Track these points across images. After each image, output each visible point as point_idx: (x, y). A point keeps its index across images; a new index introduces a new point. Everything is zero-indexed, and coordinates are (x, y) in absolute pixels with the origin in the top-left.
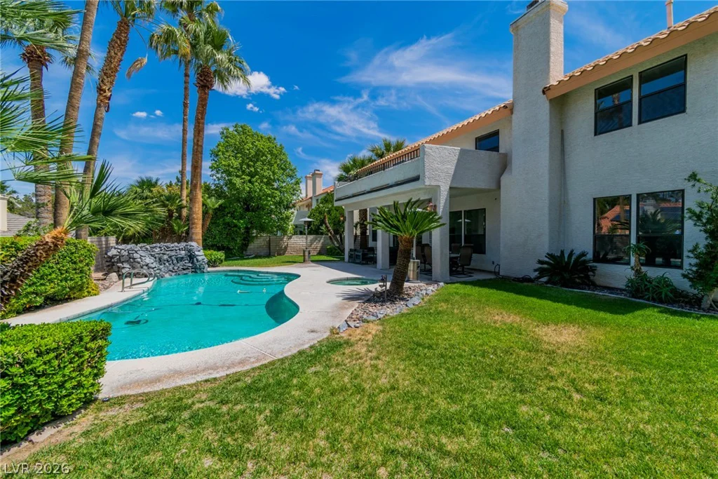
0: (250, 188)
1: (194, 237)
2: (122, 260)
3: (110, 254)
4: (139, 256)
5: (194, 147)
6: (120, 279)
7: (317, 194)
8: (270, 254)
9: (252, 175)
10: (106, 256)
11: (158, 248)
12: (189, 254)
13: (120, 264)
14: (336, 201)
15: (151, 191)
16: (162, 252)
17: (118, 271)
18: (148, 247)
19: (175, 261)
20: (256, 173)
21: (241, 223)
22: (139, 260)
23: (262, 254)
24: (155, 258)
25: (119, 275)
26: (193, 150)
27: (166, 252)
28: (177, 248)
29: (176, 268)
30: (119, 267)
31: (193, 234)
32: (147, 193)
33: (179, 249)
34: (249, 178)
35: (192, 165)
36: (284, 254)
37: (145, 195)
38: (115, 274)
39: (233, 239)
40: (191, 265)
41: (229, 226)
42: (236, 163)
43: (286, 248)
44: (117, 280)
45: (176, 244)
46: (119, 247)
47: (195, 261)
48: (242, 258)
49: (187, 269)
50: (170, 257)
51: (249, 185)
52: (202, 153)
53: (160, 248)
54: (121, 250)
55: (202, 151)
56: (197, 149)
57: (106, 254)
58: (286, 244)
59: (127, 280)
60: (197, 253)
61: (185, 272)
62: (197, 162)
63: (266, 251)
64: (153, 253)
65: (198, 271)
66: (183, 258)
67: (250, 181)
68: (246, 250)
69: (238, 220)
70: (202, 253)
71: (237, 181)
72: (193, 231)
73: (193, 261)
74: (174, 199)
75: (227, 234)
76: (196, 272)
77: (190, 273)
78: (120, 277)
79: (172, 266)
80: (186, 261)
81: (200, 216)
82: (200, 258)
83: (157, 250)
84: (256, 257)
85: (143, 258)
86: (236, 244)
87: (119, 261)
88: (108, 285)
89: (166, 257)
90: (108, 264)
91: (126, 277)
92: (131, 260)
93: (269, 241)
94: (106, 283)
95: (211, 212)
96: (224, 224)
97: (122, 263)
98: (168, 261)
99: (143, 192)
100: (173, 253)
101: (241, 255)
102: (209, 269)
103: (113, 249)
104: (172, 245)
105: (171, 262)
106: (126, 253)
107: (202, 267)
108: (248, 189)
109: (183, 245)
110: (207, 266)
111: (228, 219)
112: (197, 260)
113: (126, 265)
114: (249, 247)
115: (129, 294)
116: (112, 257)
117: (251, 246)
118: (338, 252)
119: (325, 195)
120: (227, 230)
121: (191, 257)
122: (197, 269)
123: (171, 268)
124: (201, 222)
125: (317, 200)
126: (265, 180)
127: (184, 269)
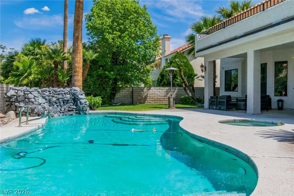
0: (120, 43)
1: (76, 83)
2: (19, 100)
3: (9, 94)
4: (33, 97)
5: (76, 4)
6: (17, 117)
7: (166, 55)
8: (133, 103)
9: (122, 31)
10: (6, 96)
11: (48, 91)
12: (73, 97)
13: (17, 104)
14: (197, 52)
15: (40, 49)
16: (51, 95)
17: (16, 110)
18: (40, 90)
19: (62, 104)
20: (125, 29)
21: (112, 75)
22: (33, 100)
23: (126, 102)
24: (46, 99)
25: (17, 114)
26: (76, 6)
27: (54, 95)
28: (63, 93)
29: (63, 109)
30: (16, 107)
31: (75, 80)
32: (37, 50)
33: (65, 94)
34: (120, 34)
35: (75, 20)
36: (144, 103)
37: (36, 52)
38: (13, 112)
39: (104, 88)
40: (75, 107)
41: (101, 77)
42: (109, 21)
43: (146, 98)
44: (15, 117)
45: (62, 89)
46: (17, 88)
47: (79, 104)
48: (111, 105)
49: (72, 110)
50: (58, 99)
51: (119, 40)
52: (82, 10)
53: (49, 91)
54: (18, 90)
55: (83, 8)
56: (79, 5)
57: (6, 95)
58: (146, 94)
59: (24, 118)
60: (80, 96)
61: (71, 113)
62: (78, 17)
63: (129, 100)
64: (44, 96)
65: (81, 113)
66: (68, 101)
67: (120, 37)
68: (114, 99)
69: (109, 72)
70: (83, 96)
71: (109, 37)
72: (76, 78)
73: (77, 104)
74: (59, 52)
75: (100, 84)
76: (80, 114)
77: (75, 114)
78: (17, 115)
79: (60, 107)
80: (71, 104)
81: (81, 65)
82: (83, 101)
83: (47, 93)
84: (122, 104)
85: (37, 99)
86: (106, 93)
87: (17, 101)
88: (6, 121)
89: (54, 99)
90: (7, 103)
91: (22, 115)
92: (26, 100)
93: (133, 91)
94: (6, 120)
95: (88, 62)
96: (98, 76)
97: (19, 102)
98: (56, 103)
99: (34, 50)
100: (61, 96)
101: (110, 103)
102: (91, 112)
103: (11, 90)
104: (59, 90)
105: (58, 104)
106: (22, 94)
107: (85, 108)
108: (119, 43)
109: (68, 89)
110: (88, 108)
111: (100, 71)
112: (81, 103)
113: (22, 104)
114: (116, 96)
115: (25, 129)
116: (10, 98)
117: (118, 95)
118: (193, 102)
119: (175, 54)
120: (99, 81)
121: (75, 100)
122: (80, 111)
123: (59, 109)
124: (81, 71)
125: (166, 60)
126: (133, 35)
127: (69, 111)
